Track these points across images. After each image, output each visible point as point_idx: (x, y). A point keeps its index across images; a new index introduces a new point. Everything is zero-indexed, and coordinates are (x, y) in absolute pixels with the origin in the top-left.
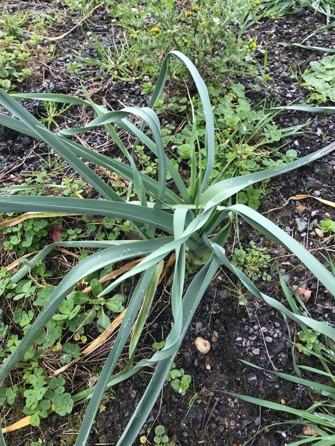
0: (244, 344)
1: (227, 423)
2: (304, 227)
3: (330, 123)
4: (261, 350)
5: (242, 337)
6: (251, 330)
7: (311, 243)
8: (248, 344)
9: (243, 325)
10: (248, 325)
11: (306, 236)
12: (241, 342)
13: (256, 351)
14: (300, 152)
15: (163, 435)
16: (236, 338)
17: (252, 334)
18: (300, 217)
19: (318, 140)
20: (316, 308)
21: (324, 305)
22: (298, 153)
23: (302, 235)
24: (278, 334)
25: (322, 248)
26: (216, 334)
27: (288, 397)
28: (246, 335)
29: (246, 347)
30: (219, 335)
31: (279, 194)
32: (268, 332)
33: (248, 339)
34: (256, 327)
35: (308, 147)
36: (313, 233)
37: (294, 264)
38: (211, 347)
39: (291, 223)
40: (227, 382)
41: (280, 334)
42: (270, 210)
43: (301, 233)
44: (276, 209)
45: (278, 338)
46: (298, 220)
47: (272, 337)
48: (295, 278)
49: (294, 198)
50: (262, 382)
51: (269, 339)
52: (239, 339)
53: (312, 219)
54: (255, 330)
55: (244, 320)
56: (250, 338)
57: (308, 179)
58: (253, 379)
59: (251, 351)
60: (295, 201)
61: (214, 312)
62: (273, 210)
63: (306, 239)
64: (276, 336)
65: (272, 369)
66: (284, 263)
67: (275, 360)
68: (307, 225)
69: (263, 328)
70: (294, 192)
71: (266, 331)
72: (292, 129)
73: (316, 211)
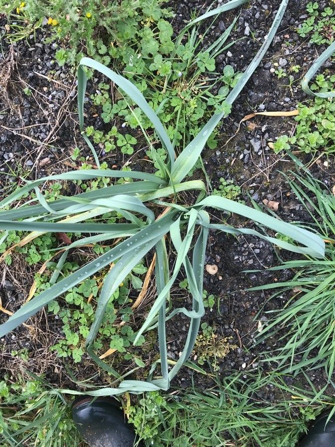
0: (240, 259)
1: (244, 305)
2: (259, 147)
3: (255, 9)
4: (253, 259)
5: (238, 255)
6: (243, 249)
7: (268, 158)
8: (244, 259)
9: (236, 247)
10: (239, 246)
11: (262, 153)
12: (238, 259)
13: (251, 262)
14: (236, 65)
15: (207, 328)
16: (234, 257)
17: (245, 251)
18: (253, 136)
19: (249, 42)
20: (284, 212)
21: (289, 205)
22: (234, 67)
23: (259, 154)
24: (262, 245)
25: (278, 160)
26: (219, 257)
27: (279, 276)
28: (240, 253)
29: (243, 261)
30: (220, 256)
31: (229, 119)
32: (255, 246)
33: (242, 256)
34: (245, 246)
35: (242, 56)
36: (267, 149)
37: (259, 183)
38: (218, 267)
39: (247, 145)
40: (236, 281)
41: (264, 244)
42: (227, 142)
43: (258, 152)
44: (231, 138)
45: (263, 247)
46: (252, 141)
47: (259, 248)
48: (263, 193)
49: (243, 120)
50: (260, 278)
51: (258, 251)
52: (236, 258)
53: (263, 134)
54: (245, 248)
55: (235, 243)
56: (243, 254)
57: (250, 95)
58: (253, 277)
59: (247, 262)
60: (245, 122)
61: (212, 244)
62: (229, 140)
63: (263, 156)
64: (261, 246)
65: (265, 269)
66: (251, 186)
67: (265, 262)
68: (261, 144)
69: (251, 244)
70: (242, 114)
71: (254, 246)
72: (221, 40)
73: (265, 126)
